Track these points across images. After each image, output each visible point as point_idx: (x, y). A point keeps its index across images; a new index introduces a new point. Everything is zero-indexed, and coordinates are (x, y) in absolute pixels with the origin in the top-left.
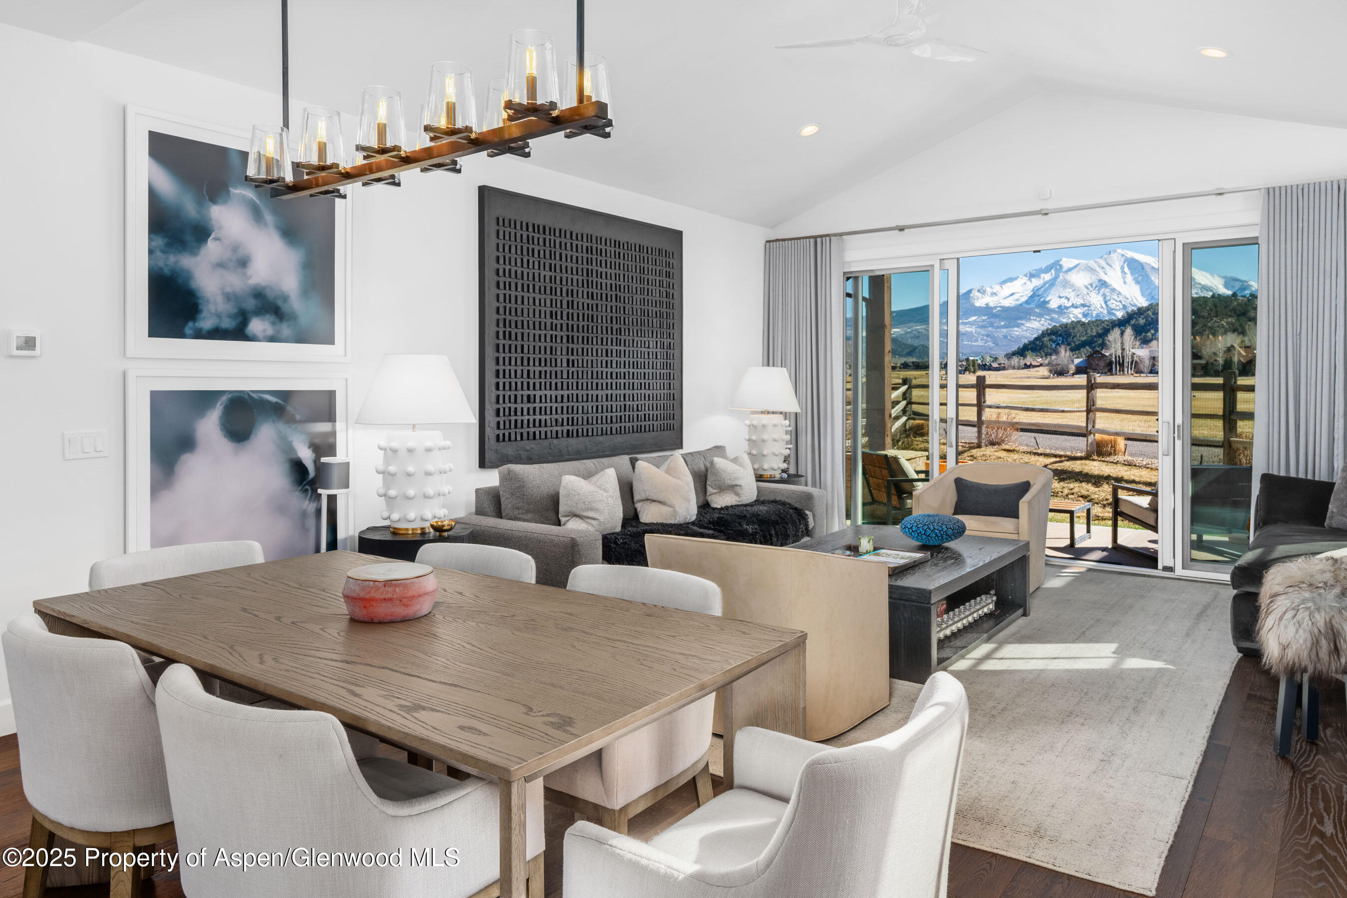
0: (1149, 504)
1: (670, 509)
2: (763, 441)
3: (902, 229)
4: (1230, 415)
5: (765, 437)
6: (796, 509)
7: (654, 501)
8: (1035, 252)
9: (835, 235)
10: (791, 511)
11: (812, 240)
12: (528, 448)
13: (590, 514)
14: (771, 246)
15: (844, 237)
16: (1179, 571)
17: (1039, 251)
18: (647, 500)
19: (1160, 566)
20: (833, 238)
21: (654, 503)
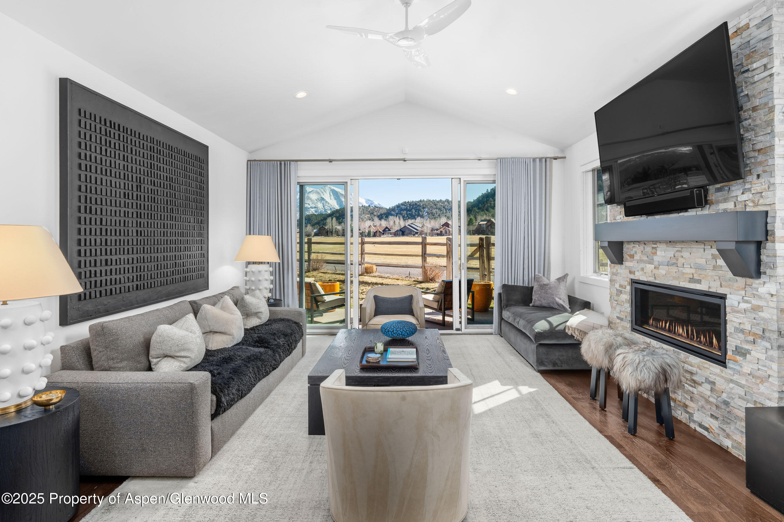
0: (433, 298)
1: (231, 337)
2: (260, 281)
3: (331, 161)
4: (424, 255)
5: (261, 278)
6: (296, 323)
7: (217, 332)
8: (398, 179)
9: (293, 161)
10: (294, 325)
11: (278, 163)
12: (105, 302)
13: (183, 354)
14: (252, 164)
15: (299, 163)
16: (464, 330)
17: (400, 179)
18: (211, 332)
19: (454, 329)
20: (291, 162)
21: (217, 334)
